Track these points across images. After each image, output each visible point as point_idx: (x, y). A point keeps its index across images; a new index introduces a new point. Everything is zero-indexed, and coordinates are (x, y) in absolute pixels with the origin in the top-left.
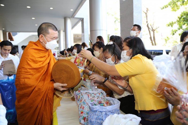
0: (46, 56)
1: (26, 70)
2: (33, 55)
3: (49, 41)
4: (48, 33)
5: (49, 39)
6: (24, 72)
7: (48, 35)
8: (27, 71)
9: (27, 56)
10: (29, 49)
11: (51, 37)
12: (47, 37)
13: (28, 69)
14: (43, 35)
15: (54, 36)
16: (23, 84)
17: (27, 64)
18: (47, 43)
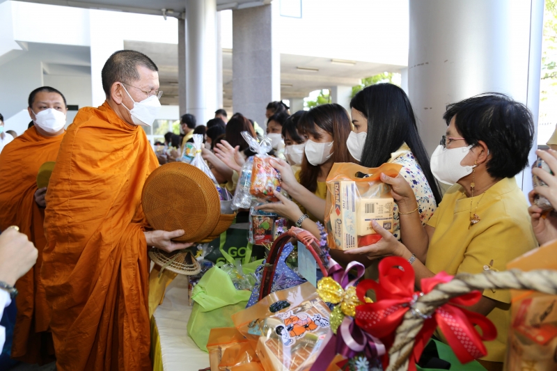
0: (128, 147)
1: (74, 187)
2: (89, 145)
3: (139, 98)
4: (137, 77)
5: (139, 94)
6: (71, 191)
7: (135, 84)
8: (78, 189)
9: (74, 147)
10: (77, 129)
11: (145, 87)
12: (132, 89)
13: (80, 183)
14: (121, 84)
15: (152, 83)
16: (69, 227)
17: (74, 169)
18: (134, 105)
